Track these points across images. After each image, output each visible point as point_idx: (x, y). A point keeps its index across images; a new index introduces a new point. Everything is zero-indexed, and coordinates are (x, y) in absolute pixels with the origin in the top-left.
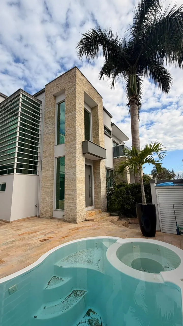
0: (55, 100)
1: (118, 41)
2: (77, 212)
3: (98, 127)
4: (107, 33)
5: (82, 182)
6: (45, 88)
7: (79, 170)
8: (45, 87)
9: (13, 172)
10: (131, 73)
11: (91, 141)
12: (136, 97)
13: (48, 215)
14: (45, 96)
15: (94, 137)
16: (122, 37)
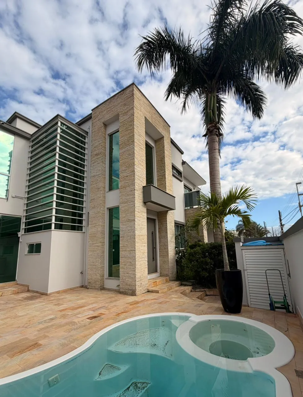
0: (106, 130)
1: (191, 46)
2: (137, 280)
3: (164, 167)
4: (176, 37)
5: (143, 241)
6: (91, 114)
7: (139, 225)
8: (91, 112)
9: (51, 228)
10: (209, 91)
11: (154, 185)
12: (216, 125)
13: (98, 285)
14: (92, 124)
15: (158, 180)
16: (197, 41)
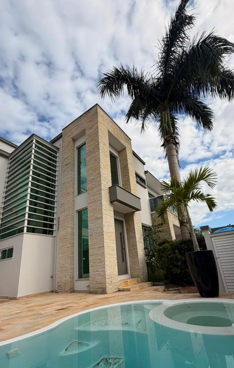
0: (74, 144)
1: (144, 77)
2: (107, 277)
3: (128, 172)
4: (131, 71)
5: (111, 237)
6: (62, 133)
7: (107, 222)
8: (62, 131)
9: (23, 231)
10: (162, 110)
11: (119, 186)
12: (172, 135)
13: (68, 288)
14: (63, 140)
15: (123, 181)
16: (148, 73)
